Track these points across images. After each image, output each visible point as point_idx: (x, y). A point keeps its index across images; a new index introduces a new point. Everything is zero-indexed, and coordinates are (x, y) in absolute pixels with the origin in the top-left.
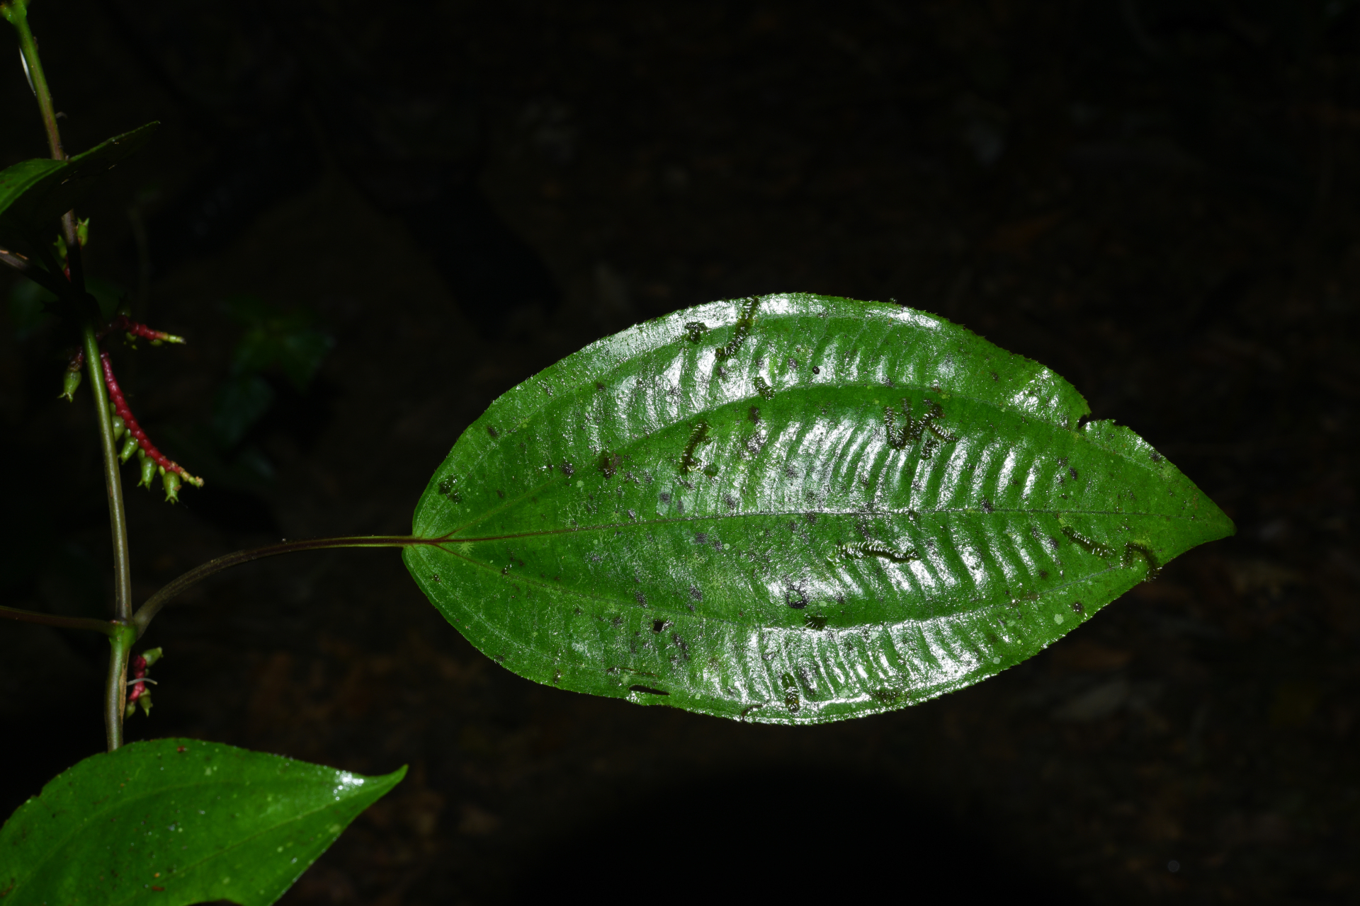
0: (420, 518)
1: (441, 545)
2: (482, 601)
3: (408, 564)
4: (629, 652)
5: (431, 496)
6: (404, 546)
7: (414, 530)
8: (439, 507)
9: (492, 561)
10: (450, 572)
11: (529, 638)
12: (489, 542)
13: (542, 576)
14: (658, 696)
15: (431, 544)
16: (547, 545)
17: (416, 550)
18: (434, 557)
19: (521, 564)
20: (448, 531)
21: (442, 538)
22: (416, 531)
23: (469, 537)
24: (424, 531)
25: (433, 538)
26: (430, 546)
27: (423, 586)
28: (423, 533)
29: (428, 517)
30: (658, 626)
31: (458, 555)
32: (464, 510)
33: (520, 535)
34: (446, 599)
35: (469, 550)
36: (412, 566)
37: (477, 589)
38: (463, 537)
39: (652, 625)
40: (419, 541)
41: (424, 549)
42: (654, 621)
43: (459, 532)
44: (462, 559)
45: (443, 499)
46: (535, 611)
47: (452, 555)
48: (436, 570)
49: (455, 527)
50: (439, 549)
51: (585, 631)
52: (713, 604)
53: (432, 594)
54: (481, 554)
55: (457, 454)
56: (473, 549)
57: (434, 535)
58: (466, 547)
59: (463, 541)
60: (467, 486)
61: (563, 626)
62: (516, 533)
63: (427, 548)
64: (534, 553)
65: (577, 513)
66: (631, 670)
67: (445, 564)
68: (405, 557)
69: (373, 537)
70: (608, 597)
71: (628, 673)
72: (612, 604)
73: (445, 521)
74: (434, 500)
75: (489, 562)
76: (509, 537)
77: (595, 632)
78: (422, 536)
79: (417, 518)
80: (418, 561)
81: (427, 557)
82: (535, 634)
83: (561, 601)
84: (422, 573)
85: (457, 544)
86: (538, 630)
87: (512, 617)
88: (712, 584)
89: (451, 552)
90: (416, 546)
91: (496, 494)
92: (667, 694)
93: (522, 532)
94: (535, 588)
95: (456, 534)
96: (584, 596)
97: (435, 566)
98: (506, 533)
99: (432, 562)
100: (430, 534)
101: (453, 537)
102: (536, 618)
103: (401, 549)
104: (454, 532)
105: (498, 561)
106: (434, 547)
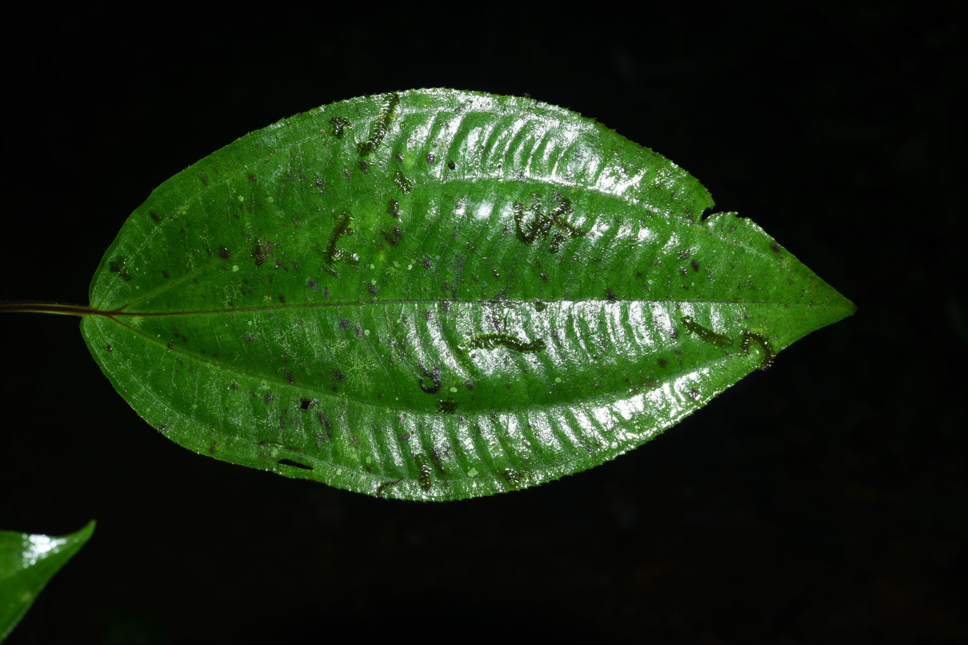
0: (95, 292)
1: (115, 317)
2: (149, 373)
3: (84, 334)
4: (278, 428)
5: (102, 273)
6: (83, 315)
7: (91, 302)
8: (111, 283)
9: (159, 336)
10: (122, 343)
11: (189, 410)
12: (156, 317)
13: (203, 352)
14: (303, 470)
15: (106, 316)
16: (208, 324)
17: (93, 321)
18: (109, 328)
19: (185, 340)
20: (121, 305)
21: (116, 311)
22: (93, 303)
23: (139, 311)
24: (100, 303)
25: (108, 310)
26: (105, 318)
27: (96, 356)
28: (99, 305)
29: (102, 292)
30: (305, 404)
31: (130, 328)
32: (134, 287)
33: (183, 313)
34: (117, 369)
35: (139, 324)
36: (87, 335)
37: (145, 361)
38: (134, 311)
39: (300, 404)
40: (96, 312)
41: (100, 320)
42: (301, 400)
43: (131, 306)
44: (133, 332)
45: (115, 278)
46: (196, 384)
47: (125, 328)
48: (110, 341)
49: (126, 302)
50: (113, 321)
51: (240, 406)
52: (354, 386)
53: (104, 364)
54: (149, 329)
55: (124, 238)
56: (142, 323)
57: (108, 308)
58: (136, 320)
59: (134, 315)
60: (135, 266)
61: (220, 400)
62: (180, 311)
63: (103, 319)
64: (196, 330)
65: (234, 295)
66: (280, 444)
67: (118, 335)
68: (82, 327)
69: (56, 305)
70: (262, 375)
71: (277, 447)
72: (264, 382)
73: (117, 296)
74: (106, 277)
75: (156, 336)
76: (174, 313)
77: (249, 407)
78: (98, 307)
79: (92, 292)
80: (94, 332)
81: (102, 328)
82: (195, 406)
83: (219, 376)
84: (97, 343)
85: (129, 317)
86: (197, 403)
87: (175, 389)
88: (353, 368)
89: (124, 324)
90: (93, 316)
91: (162, 275)
92: (312, 469)
93: (186, 310)
94: (197, 362)
95: (128, 308)
96: (240, 372)
97: (109, 337)
98: (171, 310)
99: (107, 333)
100: (105, 306)
101: (125, 311)
102: (197, 392)
103: (80, 318)
104: (126, 306)
105: (164, 336)
106: (109, 318)
